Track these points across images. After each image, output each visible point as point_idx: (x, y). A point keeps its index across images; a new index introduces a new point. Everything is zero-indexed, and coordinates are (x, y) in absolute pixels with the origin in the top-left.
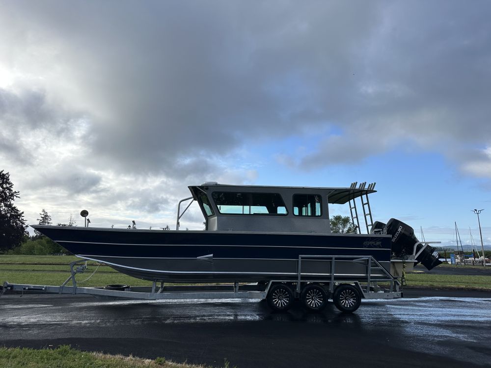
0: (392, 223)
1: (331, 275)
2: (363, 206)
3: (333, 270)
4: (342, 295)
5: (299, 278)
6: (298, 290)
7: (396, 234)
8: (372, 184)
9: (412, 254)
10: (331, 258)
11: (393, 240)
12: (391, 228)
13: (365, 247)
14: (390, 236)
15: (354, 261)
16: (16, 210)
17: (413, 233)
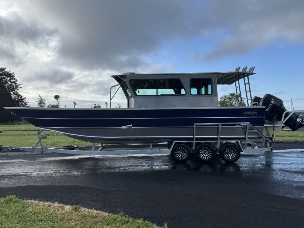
0: (266, 97)
1: (218, 137)
2: (245, 85)
3: (220, 134)
4: (226, 150)
5: (194, 139)
6: (194, 147)
7: (270, 105)
8: (252, 68)
9: (281, 120)
10: (218, 125)
11: (267, 110)
12: (266, 101)
13: (245, 116)
14: (264, 107)
15: (236, 126)
16: (21, 96)
17: (283, 104)
